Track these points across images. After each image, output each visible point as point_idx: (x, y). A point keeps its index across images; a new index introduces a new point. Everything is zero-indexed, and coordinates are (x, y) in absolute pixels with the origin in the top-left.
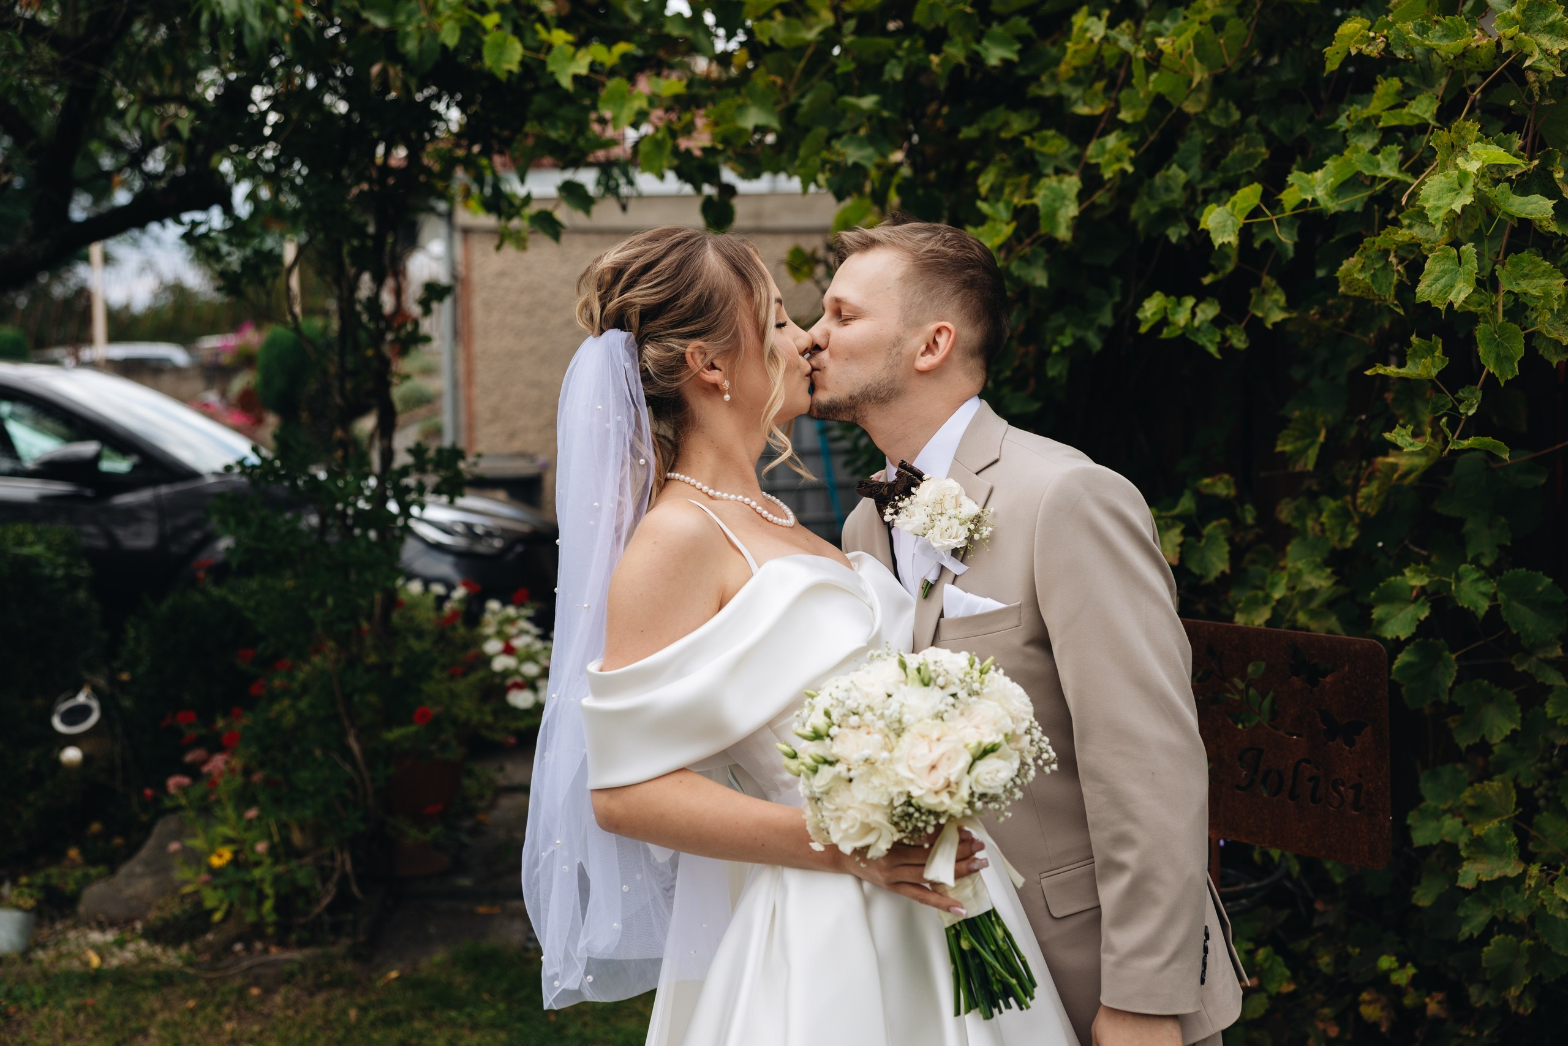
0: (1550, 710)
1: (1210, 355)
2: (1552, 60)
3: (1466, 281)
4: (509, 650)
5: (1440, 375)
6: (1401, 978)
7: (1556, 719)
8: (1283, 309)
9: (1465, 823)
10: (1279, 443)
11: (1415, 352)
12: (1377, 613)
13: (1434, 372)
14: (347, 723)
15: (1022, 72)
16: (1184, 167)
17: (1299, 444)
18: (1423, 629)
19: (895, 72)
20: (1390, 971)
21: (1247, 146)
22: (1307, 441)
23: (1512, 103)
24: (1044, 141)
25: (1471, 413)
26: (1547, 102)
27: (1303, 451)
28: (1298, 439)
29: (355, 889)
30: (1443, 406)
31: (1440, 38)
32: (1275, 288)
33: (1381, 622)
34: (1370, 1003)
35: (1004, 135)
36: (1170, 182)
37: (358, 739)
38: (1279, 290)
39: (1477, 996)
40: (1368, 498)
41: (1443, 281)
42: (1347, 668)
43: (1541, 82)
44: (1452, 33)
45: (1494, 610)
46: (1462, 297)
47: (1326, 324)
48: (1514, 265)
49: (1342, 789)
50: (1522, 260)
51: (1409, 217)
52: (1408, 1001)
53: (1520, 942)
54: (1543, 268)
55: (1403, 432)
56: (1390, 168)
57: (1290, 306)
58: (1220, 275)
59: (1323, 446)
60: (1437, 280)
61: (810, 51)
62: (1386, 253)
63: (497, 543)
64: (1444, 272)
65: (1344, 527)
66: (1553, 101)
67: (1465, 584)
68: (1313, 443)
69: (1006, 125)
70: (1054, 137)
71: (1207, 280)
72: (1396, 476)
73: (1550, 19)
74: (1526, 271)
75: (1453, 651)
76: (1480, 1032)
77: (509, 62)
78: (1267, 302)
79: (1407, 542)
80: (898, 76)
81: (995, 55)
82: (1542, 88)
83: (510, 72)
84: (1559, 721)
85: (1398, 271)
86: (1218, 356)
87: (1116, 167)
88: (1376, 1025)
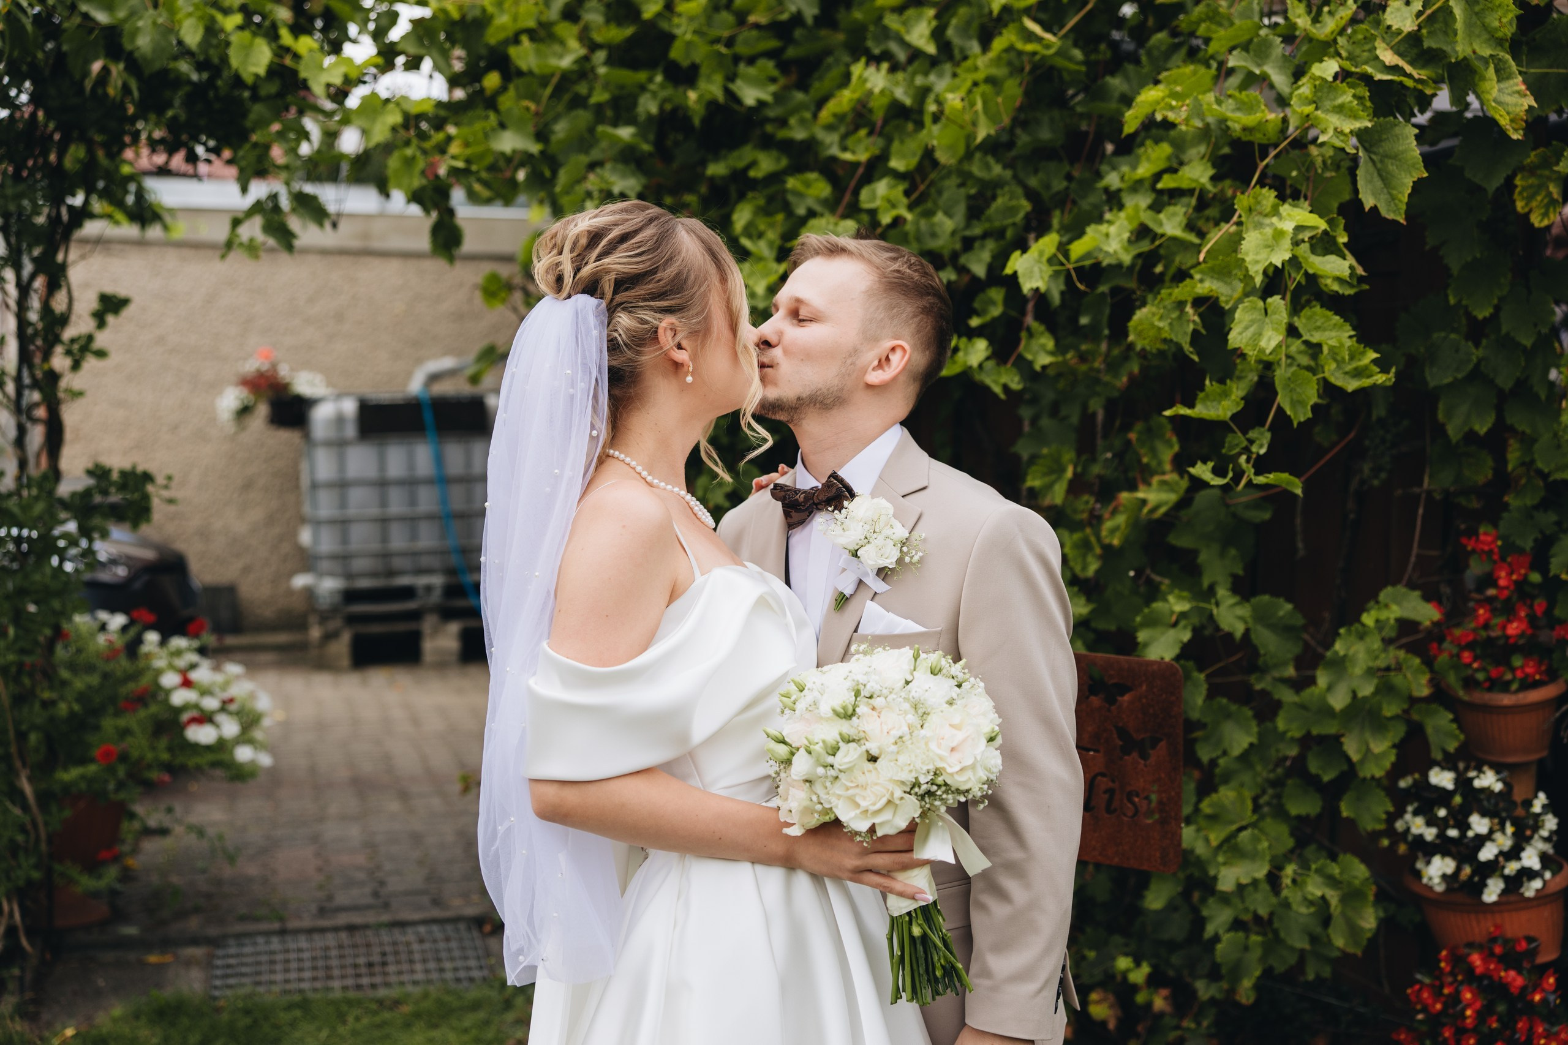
0: (1281, 724)
1: (995, 395)
2: (1342, 138)
3: (1276, 330)
4: (187, 683)
5: (1234, 417)
6: (1139, 975)
7: (1285, 733)
8: (1052, 353)
9: (1198, 830)
10: (1029, 478)
11: (1207, 396)
12: (1142, 636)
13: (1229, 414)
14: (18, 764)
15: (771, 113)
16: (948, 214)
17: (1047, 480)
18: (1186, 652)
19: (648, 105)
20: (1128, 971)
21: (1011, 199)
22: (1053, 477)
23: (1294, 173)
24: (808, 184)
25: (1262, 451)
26: (1328, 174)
27: (1049, 487)
28: (1045, 474)
29: (24, 942)
30: (1237, 445)
31: (1233, 111)
32: (1042, 333)
33: (1146, 645)
34: (1098, 1002)
35: (752, 173)
36: (938, 229)
37: (30, 779)
38: (1047, 335)
39: (1204, 990)
40: (1113, 531)
41: (1252, 330)
42: (1144, 687)
43: (1323, 156)
44: (1247, 107)
45: (1247, 631)
46: (1273, 344)
47: (1084, 368)
48: (1309, 318)
49: (1136, 799)
50: (1315, 314)
51: (1202, 272)
52: (1140, 998)
53: (1247, 937)
54: (1333, 322)
55: (1204, 467)
56: (1174, 227)
57: (1060, 348)
58: (988, 318)
59: (1071, 483)
60: (1246, 328)
61: (555, 80)
62: (1181, 305)
63: (121, 572)
64: (1253, 322)
65: (1084, 556)
66: (1333, 174)
67: (1223, 608)
68: (1059, 478)
69: (753, 164)
70: (816, 180)
71: (975, 322)
72: (1145, 510)
73: (1340, 101)
74: (1319, 324)
75: (1201, 670)
76: (1199, 1024)
77: (254, 65)
78: (1036, 344)
79: (1148, 571)
80: (654, 109)
81: (750, 95)
82: (1324, 162)
83: (257, 76)
84: (1289, 734)
85: (1194, 321)
86: (1002, 396)
87: (894, 213)
88: (1103, 1023)
